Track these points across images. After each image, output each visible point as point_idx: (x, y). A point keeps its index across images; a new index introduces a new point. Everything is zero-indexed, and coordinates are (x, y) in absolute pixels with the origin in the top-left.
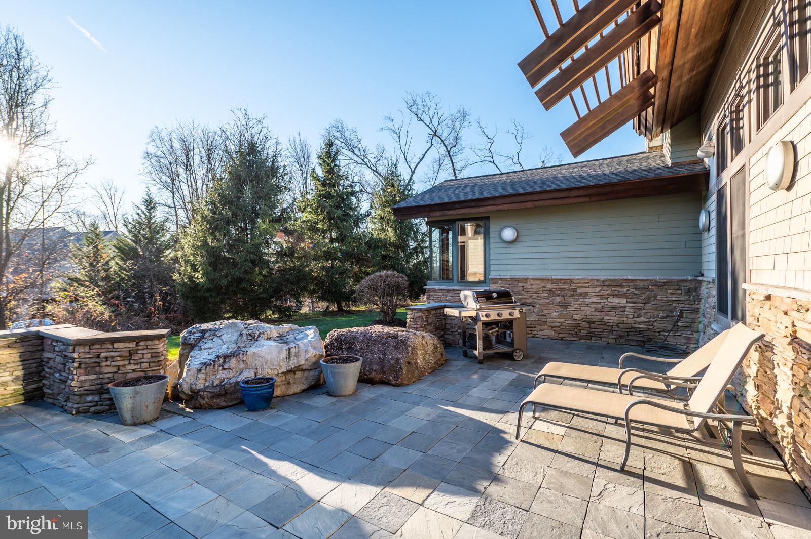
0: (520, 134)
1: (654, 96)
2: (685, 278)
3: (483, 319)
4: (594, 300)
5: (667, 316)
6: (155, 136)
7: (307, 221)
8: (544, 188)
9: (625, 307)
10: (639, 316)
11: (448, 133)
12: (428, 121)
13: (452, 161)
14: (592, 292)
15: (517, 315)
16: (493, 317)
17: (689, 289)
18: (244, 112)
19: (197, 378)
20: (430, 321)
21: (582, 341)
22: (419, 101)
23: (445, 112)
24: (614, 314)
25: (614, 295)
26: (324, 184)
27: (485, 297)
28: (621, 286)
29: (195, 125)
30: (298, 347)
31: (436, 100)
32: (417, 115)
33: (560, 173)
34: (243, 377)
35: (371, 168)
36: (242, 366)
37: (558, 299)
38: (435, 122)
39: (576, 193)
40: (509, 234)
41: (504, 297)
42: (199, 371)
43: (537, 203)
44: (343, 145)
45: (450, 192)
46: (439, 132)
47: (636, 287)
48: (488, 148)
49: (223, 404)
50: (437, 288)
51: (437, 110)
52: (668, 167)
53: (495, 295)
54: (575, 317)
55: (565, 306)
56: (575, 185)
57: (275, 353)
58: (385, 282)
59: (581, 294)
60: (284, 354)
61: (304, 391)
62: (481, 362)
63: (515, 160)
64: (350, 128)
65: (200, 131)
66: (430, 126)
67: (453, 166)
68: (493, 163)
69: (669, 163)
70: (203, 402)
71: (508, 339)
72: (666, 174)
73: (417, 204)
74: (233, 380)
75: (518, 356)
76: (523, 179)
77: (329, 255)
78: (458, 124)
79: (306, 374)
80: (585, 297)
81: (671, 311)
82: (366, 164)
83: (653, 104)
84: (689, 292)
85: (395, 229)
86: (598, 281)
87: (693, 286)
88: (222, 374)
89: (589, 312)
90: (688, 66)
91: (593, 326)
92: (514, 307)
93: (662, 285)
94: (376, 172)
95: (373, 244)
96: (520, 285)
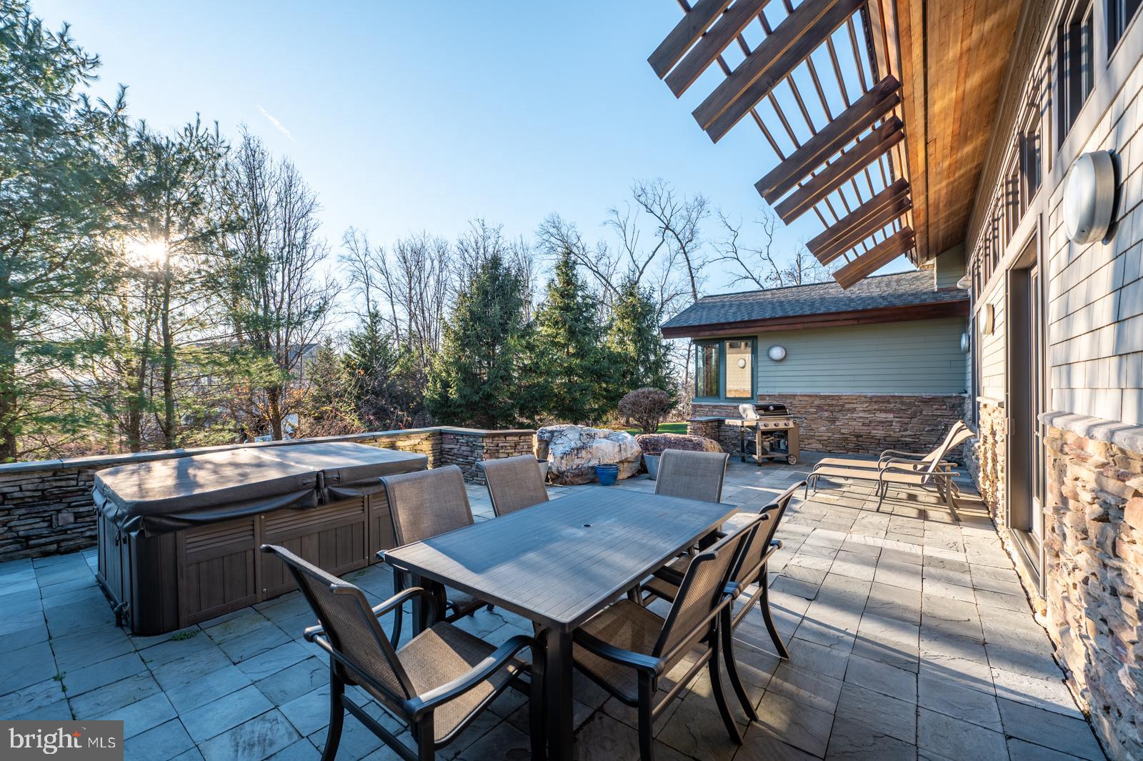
0: (770, 223)
1: (915, 241)
2: (950, 395)
3: (763, 428)
4: (861, 415)
5: (933, 430)
6: (349, 237)
7: (548, 335)
8: (814, 311)
9: (892, 422)
10: (906, 430)
11: (683, 226)
12: (658, 212)
13: (687, 259)
14: (859, 407)
15: (791, 425)
16: (771, 426)
17: (953, 405)
18: (481, 222)
19: (561, 463)
20: (708, 432)
21: (850, 453)
22: (649, 189)
23: (679, 201)
24: (881, 428)
25: (881, 411)
26: (562, 296)
27: (763, 409)
28: (888, 402)
29: (427, 235)
30: (625, 444)
31: (669, 187)
32: (646, 206)
33: (828, 293)
34: (591, 464)
35: (591, 268)
36: (590, 456)
37: (826, 414)
38: (667, 212)
39: (845, 316)
40: (777, 353)
41: (780, 410)
42: (562, 458)
43: (806, 325)
44: (559, 242)
45: (715, 311)
46: (673, 225)
47: (902, 403)
48: (731, 242)
49: (580, 482)
50: (703, 403)
51: (669, 199)
52: (933, 292)
53: (771, 408)
54: (842, 431)
55: (833, 421)
56: (844, 308)
57: (611, 448)
58: (648, 398)
59: (849, 410)
60: (617, 449)
61: (629, 478)
62: (760, 465)
63: (765, 255)
64: (568, 223)
65: (431, 241)
66: (662, 217)
67: (689, 264)
68: (738, 259)
69: (936, 289)
70: (567, 480)
71: (782, 447)
72: (930, 301)
73: (686, 325)
74: (586, 465)
75: (793, 460)
76: (790, 298)
77: (569, 371)
78: (694, 215)
79: (630, 464)
80: (853, 413)
81: (936, 426)
82: (586, 265)
83: (915, 246)
84: (953, 407)
85: (635, 342)
86: (865, 397)
87: (957, 402)
88: (577, 461)
89: (857, 426)
90: (942, 221)
91: (860, 439)
92: (788, 419)
93: (927, 401)
94: (598, 272)
95: (615, 359)
96: (788, 401)
